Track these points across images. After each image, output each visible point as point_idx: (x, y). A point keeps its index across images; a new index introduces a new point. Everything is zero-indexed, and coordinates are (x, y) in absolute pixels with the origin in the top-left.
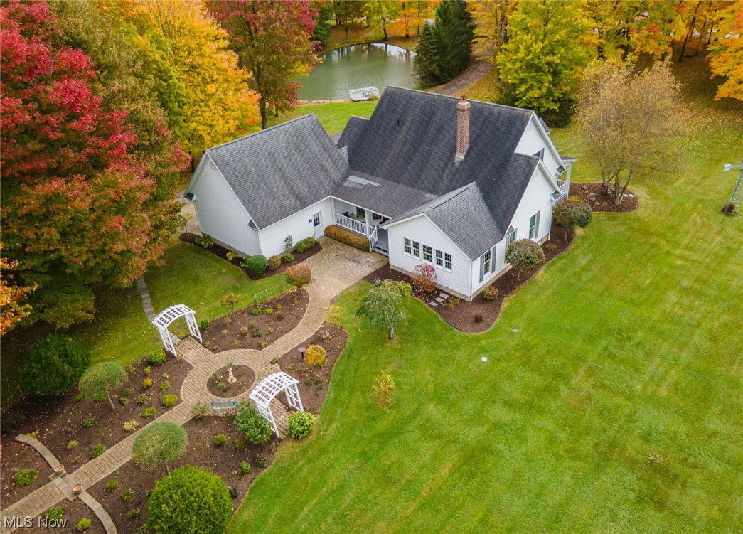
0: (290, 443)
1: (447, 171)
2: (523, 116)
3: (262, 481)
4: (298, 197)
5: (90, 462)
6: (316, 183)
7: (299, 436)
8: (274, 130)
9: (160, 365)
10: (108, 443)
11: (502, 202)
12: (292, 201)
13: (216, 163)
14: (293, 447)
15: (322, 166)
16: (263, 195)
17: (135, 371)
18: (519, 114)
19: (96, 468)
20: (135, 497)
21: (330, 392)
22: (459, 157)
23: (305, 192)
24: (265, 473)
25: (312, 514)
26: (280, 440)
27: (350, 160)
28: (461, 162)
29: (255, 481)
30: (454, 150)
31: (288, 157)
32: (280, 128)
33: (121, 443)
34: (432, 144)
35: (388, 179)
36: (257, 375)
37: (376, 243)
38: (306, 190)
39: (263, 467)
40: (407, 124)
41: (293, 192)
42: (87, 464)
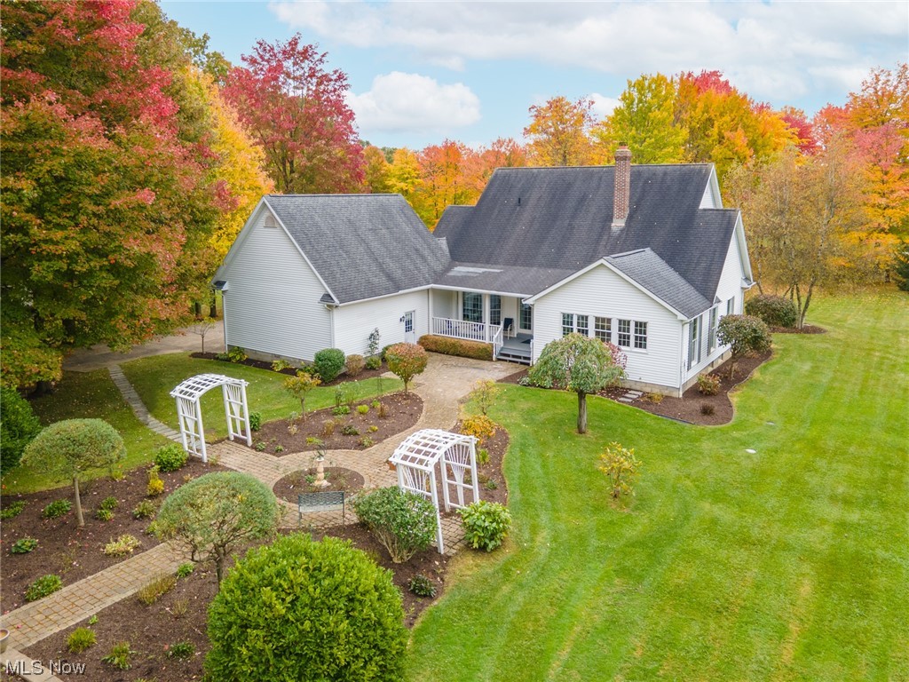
0: (469, 560)
1: (603, 243)
2: (700, 170)
3: (434, 619)
4: (389, 277)
5: (24, 608)
6: (412, 267)
7: (486, 546)
8: (353, 198)
9: (176, 470)
10: (69, 576)
11: (698, 263)
12: (380, 280)
13: (276, 212)
14: (477, 566)
15: (417, 250)
16: (343, 263)
17: (126, 479)
18: (693, 170)
19: (38, 617)
20: (138, 661)
21: (513, 492)
22: (618, 224)
23: (398, 274)
24: (437, 607)
25: (574, 672)
26: (448, 558)
27: (450, 251)
28: (622, 231)
29: (420, 620)
30: (610, 218)
31: (374, 230)
32: (361, 198)
33: (99, 574)
34: (573, 217)
35: (514, 265)
36: (365, 477)
37: (502, 349)
38: (400, 271)
39: (428, 596)
40: (532, 202)
41: (383, 270)
42: (18, 610)
